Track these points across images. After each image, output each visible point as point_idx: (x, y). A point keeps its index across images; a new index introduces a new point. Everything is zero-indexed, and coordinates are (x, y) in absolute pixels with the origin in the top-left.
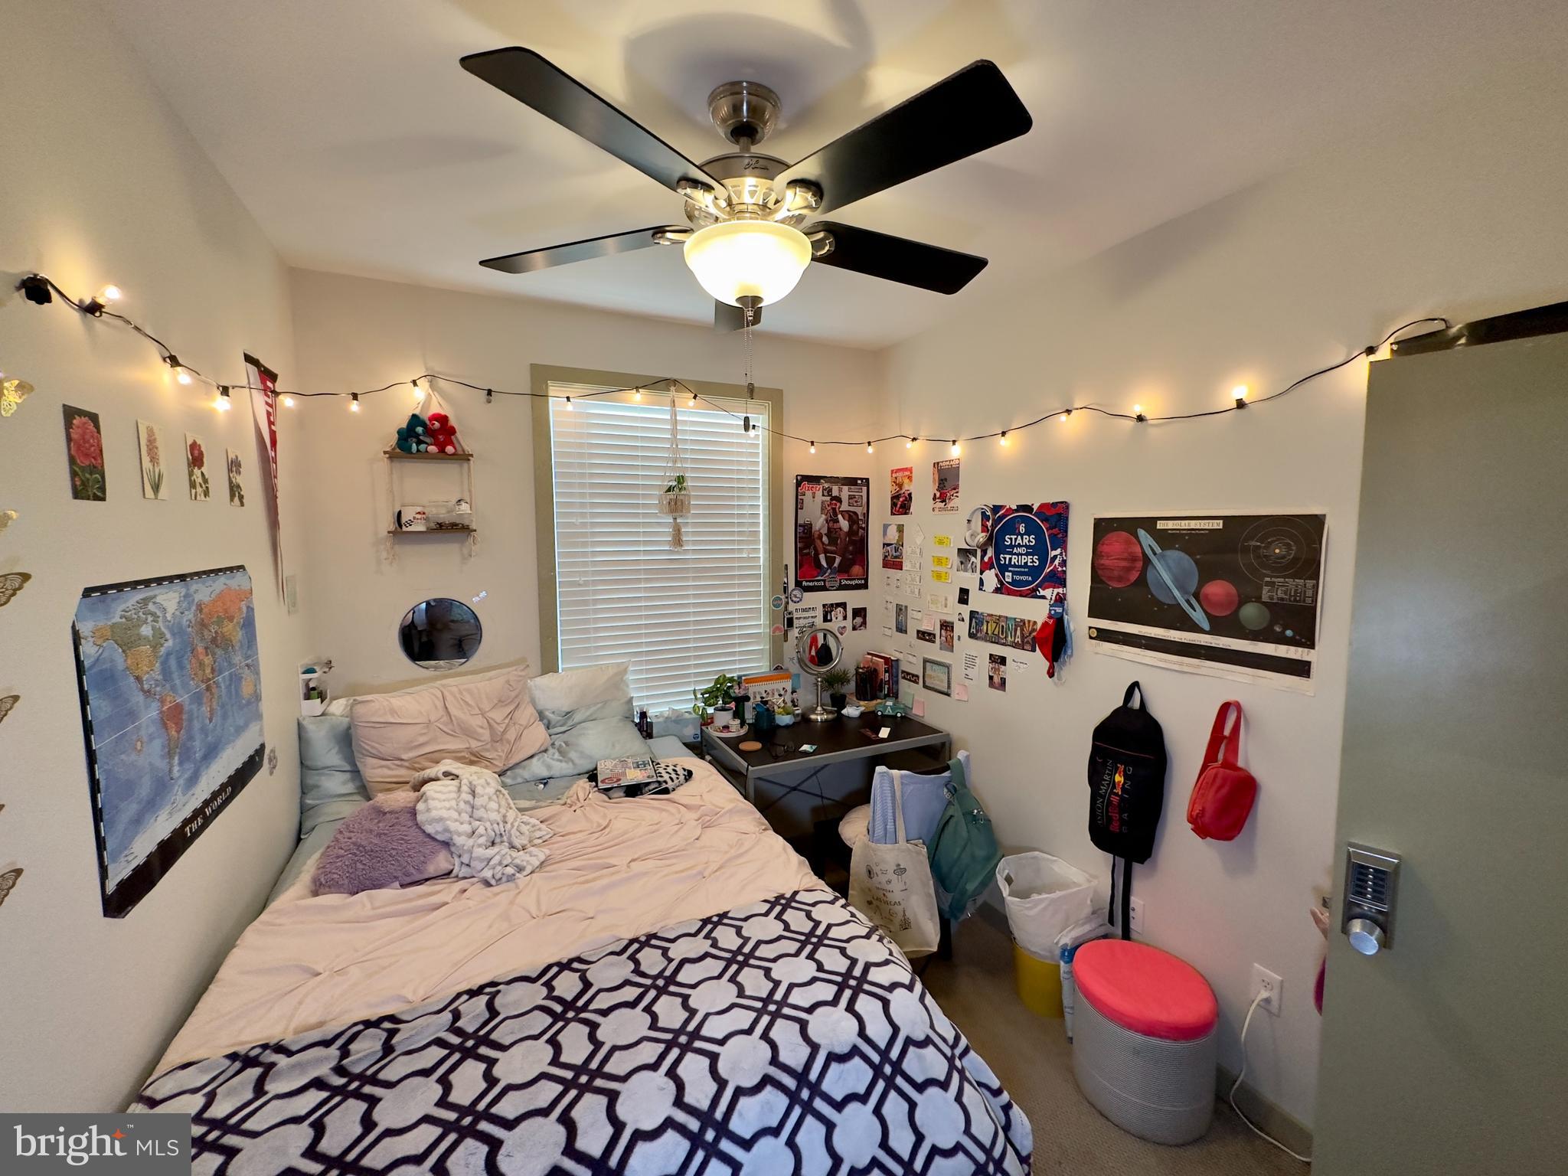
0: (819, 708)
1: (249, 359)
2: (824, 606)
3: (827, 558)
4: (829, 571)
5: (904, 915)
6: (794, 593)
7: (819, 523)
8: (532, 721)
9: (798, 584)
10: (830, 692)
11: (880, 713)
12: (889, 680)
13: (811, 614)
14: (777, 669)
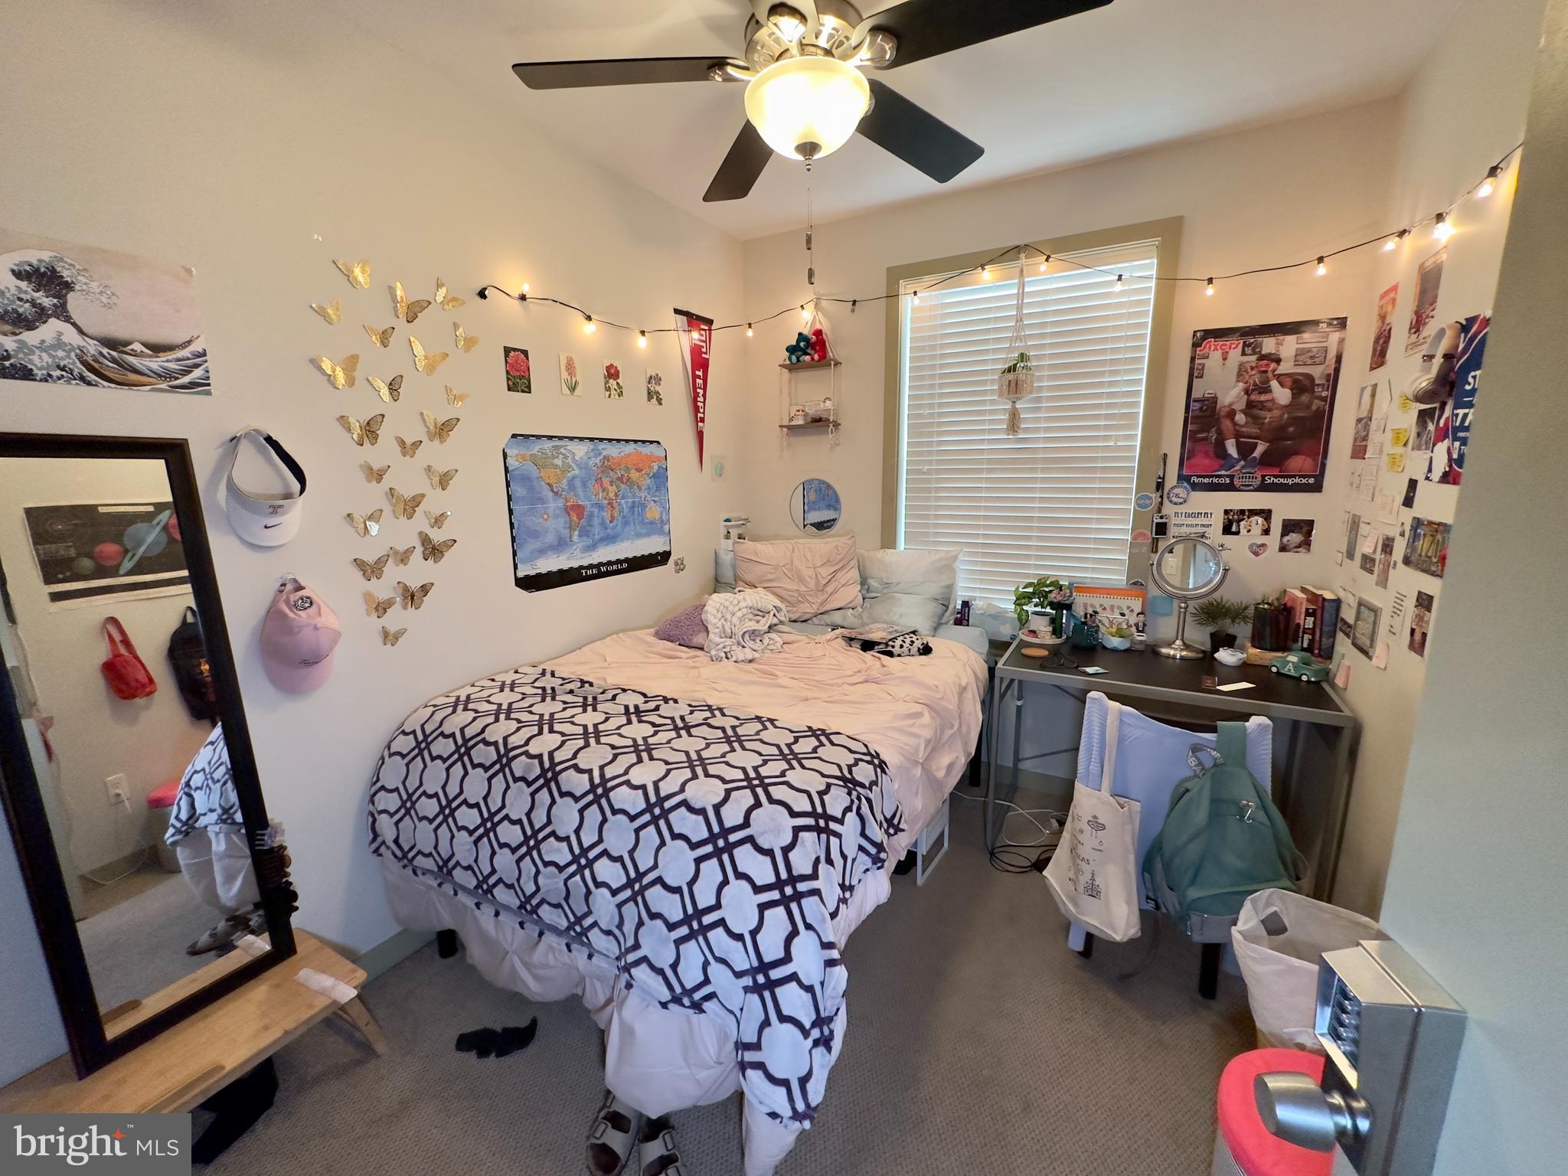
0: (1178, 642)
1: (677, 311)
2: (1226, 512)
3: (1240, 446)
4: (1242, 463)
5: (1093, 879)
6: (1176, 491)
7: (1231, 395)
8: (850, 582)
9: (1181, 478)
10: (1210, 629)
11: (1274, 669)
12: (1314, 629)
13: (1203, 521)
14: (1134, 584)
